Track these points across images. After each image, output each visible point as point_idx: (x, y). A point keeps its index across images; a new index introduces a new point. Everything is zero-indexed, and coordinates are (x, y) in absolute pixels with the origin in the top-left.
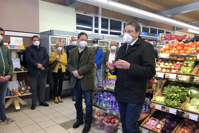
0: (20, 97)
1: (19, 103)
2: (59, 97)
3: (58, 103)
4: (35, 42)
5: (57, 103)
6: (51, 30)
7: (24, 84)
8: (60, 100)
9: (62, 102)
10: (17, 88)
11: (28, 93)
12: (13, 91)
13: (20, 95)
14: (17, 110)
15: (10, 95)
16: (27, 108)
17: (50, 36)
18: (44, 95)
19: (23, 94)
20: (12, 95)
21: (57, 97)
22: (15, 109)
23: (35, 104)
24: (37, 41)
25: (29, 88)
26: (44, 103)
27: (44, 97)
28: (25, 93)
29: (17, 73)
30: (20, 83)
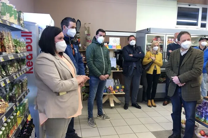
0: (115, 95)
1: (114, 100)
2: (153, 101)
3: (151, 107)
4: (132, 41)
5: (149, 106)
6: (148, 29)
7: (118, 83)
8: (154, 104)
9: (155, 106)
10: (113, 86)
11: (122, 92)
12: (109, 88)
13: (115, 93)
14: (112, 107)
15: (107, 92)
16: (120, 106)
17: (146, 35)
18: (137, 96)
19: (117, 92)
20: (108, 92)
21: (150, 100)
22: (110, 106)
23: (128, 104)
24: (133, 40)
25: (123, 87)
26: (136, 104)
27: (136, 98)
28: (119, 92)
29: (113, 72)
30: (115, 81)
